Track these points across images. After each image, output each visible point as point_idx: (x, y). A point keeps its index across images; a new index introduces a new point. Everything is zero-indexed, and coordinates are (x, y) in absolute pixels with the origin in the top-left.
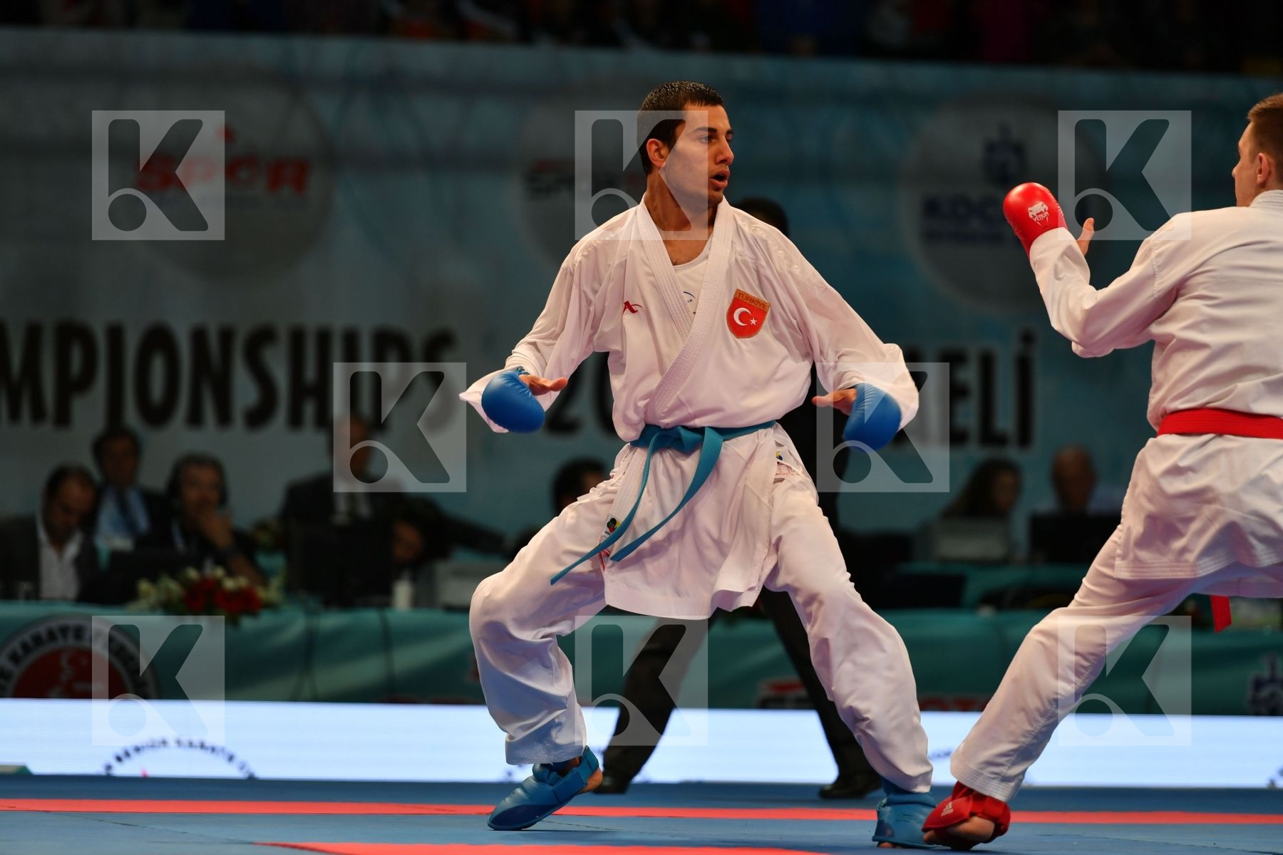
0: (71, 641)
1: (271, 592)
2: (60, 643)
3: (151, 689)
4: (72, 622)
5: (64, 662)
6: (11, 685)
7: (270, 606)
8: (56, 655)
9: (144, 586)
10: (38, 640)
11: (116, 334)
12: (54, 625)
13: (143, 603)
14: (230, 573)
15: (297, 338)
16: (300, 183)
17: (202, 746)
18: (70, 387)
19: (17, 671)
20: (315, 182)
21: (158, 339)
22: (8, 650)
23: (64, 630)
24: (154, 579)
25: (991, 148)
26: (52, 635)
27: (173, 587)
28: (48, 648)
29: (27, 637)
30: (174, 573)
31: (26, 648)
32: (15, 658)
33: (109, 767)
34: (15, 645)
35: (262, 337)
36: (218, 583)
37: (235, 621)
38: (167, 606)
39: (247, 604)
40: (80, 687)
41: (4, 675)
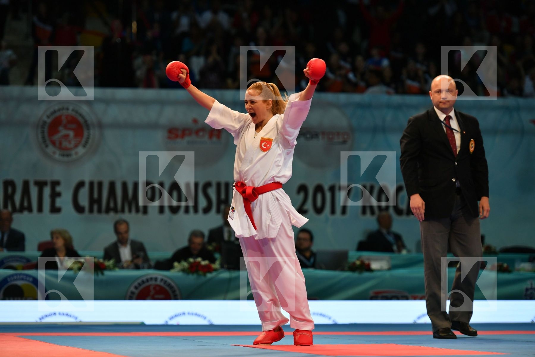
0: (153, 282)
1: (217, 265)
2: (150, 283)
3: (179, 297)
4: (154, 276)
5: (151, 288)
6: (135, 296)
7: (215, 270)
8: (148, 287)
9: (176, 264)
10: (143, 282)
12: (149, 277)
14: (204, 259)
15: (219, 185)
16: (219, 136)
17: (196, 314)
19: (137, 292)
22: (134, 285)
23: (151, 279)
24: (179, 262)
26: (147, 280)
27: (185, 264)
28: (147, 284)
29: (140, 281)
30: (186, 260)
31: (140, 285)
32: (136, 288)
33: (167, 322)
34: (136, 284)
35: (208, 185)
36: (199, 263)
37: (205, 275)
38: (183, 270)
39: (208, 269)
40: (156, 296)
41: (133, 293)
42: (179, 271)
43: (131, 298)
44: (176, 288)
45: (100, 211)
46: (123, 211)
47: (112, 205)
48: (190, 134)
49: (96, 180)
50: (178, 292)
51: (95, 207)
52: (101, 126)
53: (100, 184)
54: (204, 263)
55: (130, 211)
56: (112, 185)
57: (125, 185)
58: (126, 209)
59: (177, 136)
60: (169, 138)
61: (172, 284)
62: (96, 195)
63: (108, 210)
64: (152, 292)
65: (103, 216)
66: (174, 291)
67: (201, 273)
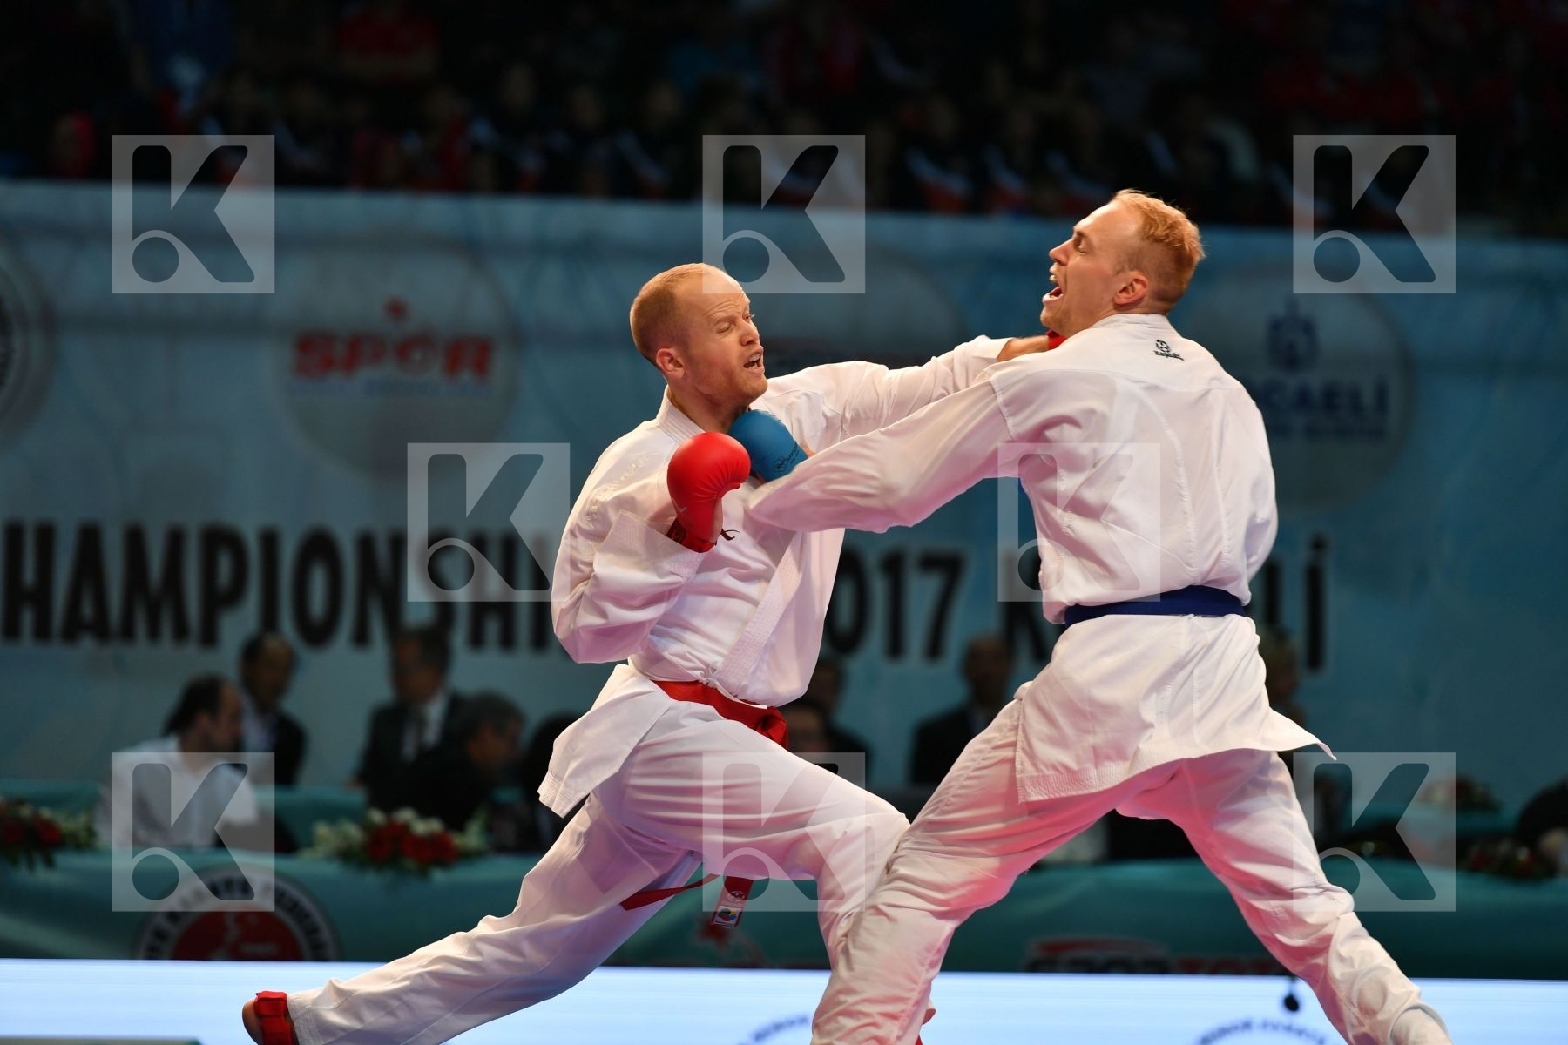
1: (470, 839)
3: (330, 951)
5: (230, 919)
6: (168, 945)
7: (467, 856)
8: (219, 916)
9: (322, 830)
11: (270, 541)
13: (321, 850)
16: (481, 366)
18: (218, 600)
19: (174, 931)
20: (500, 363)
21: (319, 546)
24: (333, 822)
25: (1276, 326)
27: (351, 831)
32: (174, 916)
36: (405, 828)
37: (423, 872)
38: (346, 855)
39: (439, 853)
40: (248, 948)
41: (160, 935)
42: (329, 858)
43: (153, 954)
44: (318, 918)
45: (42, 631)
46: (128, 632)
47: (87, 610)
48: (377, 357)
49: (30, 518)
50: (326, 935)
51: (27, 619)
52: (50, 321)
53: (46, 535)
54: (424, 827)
55: (154, 633)
56: (90, 538)
57: (135, 540)
58: (141, 626)
59: (328, 364)
60: (302, 369)
61: (306, 903)
62: (29, 575)
63: (71, 633)
64: (233, 932)
65: (57, 650)
66: (312, 931)
67: (410, 863)
